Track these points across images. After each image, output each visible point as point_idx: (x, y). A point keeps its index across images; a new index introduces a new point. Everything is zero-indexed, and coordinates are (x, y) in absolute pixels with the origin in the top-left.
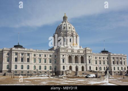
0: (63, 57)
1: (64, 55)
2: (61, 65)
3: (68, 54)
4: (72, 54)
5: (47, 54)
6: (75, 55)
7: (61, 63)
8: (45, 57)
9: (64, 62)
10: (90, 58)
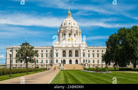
0: (57, 52)
1: (58, 50)
2: (54, 59)
3: (62, 49)
4: (65, 49)
6: (69, 50)
7: (54, 57)
9: (57, 56)
10: (85, 51)
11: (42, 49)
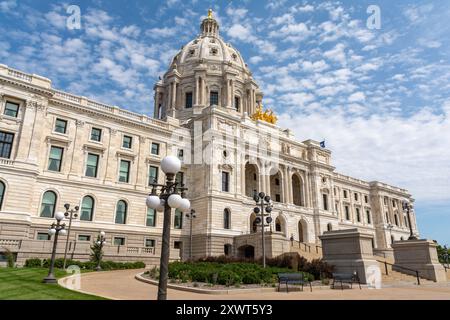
2: (214, 202)
5: (143, 134)
7: (214, 193)
8: (126, 151)
10: (328, 185)
11: (99, 123)
